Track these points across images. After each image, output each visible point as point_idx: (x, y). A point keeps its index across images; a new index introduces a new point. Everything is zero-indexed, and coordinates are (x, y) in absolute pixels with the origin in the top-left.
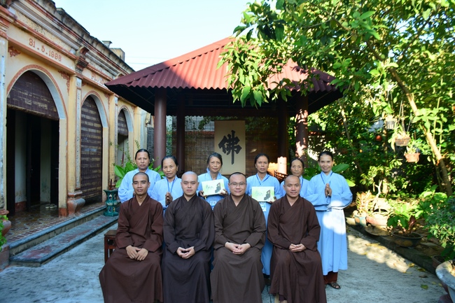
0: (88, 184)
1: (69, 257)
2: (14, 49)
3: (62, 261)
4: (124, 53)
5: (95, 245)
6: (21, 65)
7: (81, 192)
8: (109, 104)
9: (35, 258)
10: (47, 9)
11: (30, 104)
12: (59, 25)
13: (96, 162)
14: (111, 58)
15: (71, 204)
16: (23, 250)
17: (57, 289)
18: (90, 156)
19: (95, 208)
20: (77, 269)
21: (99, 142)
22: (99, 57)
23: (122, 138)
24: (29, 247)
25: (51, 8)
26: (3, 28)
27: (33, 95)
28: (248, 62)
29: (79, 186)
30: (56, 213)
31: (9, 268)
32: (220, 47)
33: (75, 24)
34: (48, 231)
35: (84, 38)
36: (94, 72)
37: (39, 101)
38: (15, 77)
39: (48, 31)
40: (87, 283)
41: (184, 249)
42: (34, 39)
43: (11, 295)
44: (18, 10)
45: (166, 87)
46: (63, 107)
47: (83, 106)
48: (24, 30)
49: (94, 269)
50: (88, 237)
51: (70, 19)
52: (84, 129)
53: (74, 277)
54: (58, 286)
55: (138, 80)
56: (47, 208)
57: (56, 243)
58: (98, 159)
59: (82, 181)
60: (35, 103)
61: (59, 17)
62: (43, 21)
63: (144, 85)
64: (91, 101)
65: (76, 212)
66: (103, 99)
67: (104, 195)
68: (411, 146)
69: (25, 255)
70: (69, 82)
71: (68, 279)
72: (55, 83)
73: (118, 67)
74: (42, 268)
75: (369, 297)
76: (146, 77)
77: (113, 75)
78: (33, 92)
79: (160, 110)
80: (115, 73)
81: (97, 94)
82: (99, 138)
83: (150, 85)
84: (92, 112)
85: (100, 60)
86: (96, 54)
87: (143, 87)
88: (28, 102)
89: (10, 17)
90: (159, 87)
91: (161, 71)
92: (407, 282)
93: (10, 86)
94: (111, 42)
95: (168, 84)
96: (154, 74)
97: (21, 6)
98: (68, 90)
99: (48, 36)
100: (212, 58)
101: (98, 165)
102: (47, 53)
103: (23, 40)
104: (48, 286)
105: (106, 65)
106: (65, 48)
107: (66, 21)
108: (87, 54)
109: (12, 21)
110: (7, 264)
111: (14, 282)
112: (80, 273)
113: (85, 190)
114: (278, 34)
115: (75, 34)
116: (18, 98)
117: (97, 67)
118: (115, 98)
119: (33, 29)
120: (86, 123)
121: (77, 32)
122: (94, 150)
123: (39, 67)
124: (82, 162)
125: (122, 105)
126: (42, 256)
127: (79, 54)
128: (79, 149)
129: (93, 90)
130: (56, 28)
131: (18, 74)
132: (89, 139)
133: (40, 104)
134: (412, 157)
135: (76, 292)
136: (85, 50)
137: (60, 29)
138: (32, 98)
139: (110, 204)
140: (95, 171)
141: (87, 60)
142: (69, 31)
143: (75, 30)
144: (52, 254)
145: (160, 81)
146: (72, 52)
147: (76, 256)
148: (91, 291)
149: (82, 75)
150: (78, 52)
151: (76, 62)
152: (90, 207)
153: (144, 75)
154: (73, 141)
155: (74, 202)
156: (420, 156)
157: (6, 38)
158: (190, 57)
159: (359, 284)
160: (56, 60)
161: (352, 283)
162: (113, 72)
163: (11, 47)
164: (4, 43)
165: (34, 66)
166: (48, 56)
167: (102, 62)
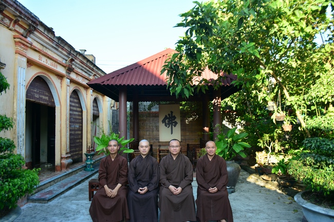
0: (74, 149)
1: (65, 197)
2: (30, 63)
3: (61, 200)
4: (95, 58)
5: (81, 190)
6: (34, 72)
7: (70, 155)
8: (87, 94)
9: (43, 197)
10: (49, 36)
12: (57, 45)
13: (78, 134)
14: (88, 64)
15: (64, 164)
16: (35, 193)
17: (61, 216)
18: (75, 130)
19: (79, 166)
20: (71, 204)
21: (80, 121)
22: (81, 64)
24: (38, 191)
25: (52, 35)
26: (24, 51)
27: (39, 91)
29: (68, 151)
30: (53, 169)
31: (28, 204)
32: (162, 56)
33: (66, 44)
34: (50, 181)
35: (72, 52)
36: (77, 74)
37: (43, 95)
38: (30, 80)
39: (49, 50)
40: (79, 212)
41: (141, 189)
42: (41, 56)
43: (32, 220)
44: (32, 39)
45: (127, 85)
46: (58, 98)
47: (71, 97)
48: (35, 50)
49: (83, 204)
50: (76, 185)
51: (63, 41)
52: (71, 112)
53: (70, 209)
54: (61, 214)
55: (109, 80)
56: (46, 166)
57: (56, 188)
58: (80, 132)
59: (71, 147)
60: (41, 96)
61: (56, 40)
62: (47, 44)
63: (112, 83)
64: (75, 93)
65: (66, 168)
67: (84, 157)
68: (287, 121)
69: (36, 196)
70: (61, 81)
71: (67, 210)
72: (53, 83)
73: (93, 70)
74: (48, 204)
75: (259, 217)
76: (113, 78)
77: (89, 75)
78: (39, 89)
79: (123, 99)
80: (91, 74)
81: (79, 89)
82: (80, 118)
83: (116, 83)
84: (76, 100)
85: (81, 66)
86: (79, 62)
87: (112, 85)
88: (37, 96)
89: (29, 44)
90: (122, 85)
91: (123, 73)
92: (285, 208)
93: (27, 86)
94: (85, 51)
95: (128, 83)
96: (118, 76)
97: (35, 36)
98: (61, 87)
99: (50, 53)
100: (157, 64)
101: (80, 137)
102: (48, 64)
103: (35, 57)
104: (55, 214)
105: (85, 69)
106: (60, 59)
107: (61, 43)
108: (73, 62)
109: (30, 46)
110: (26, 202)
111: (33, 212)
112: (74, 207)
113: (72, 154)
115: (66, 50)
116: (30, 93)
117: (79, 71)
118: (90, 91)
119: (41, 49)
120: (72, 108)
122: (77, 126)
123: (44, 73)
124: (71, 135)
125: (95, 95)
126: (48, 196)
128: (68, 126)
129: (77, 86)
130: (55, 48)
131: (32, 78)
132: (74, 119)
133: (44, 97)
134: (287, 127)
135: (73, 218)
136: (72, 60)
137: (57, 48)
138: (39, 94)
139: (89, 163)
140: (78, 141)
141: (73, 67)
142: (63, 48)
143: (66, 47)
144: (54, 195)
145: (123, 81)
146: (64, 62)
147: (70, 196)
148: (82, 217)
149: (70, 77)
150: (67, 61)
151: (67, 69)
152: (75, 165)
153: (112, 76)
154: (65, 121)
155: (65, 162)
156: (292, 127)
157: (26, 57)
158: (142, 64)
159: (254, 210)
160: (55, 68)
161: (250, 210)
162: (89, 73)
163: (28, 62)
164: (25, 60)
165: (41, 73)
166: (49, 66)
167: (83, 67)
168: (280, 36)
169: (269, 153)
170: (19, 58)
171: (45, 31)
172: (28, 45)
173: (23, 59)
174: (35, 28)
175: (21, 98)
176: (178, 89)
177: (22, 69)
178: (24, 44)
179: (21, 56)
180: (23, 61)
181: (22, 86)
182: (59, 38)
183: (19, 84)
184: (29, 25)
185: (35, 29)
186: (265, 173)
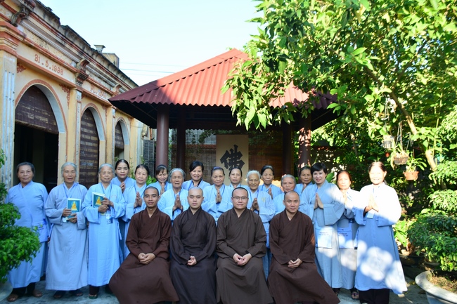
2: (22, 65)
4: (118, 59)
6: (28, 79)
8: (106, 116)
10: (52, 25)
11: (33, 118)
12: (62, 39)
13: (92, 177)
14: (110, 69)
18: (86, 170)
21: (96, 156)
22: (99, 69)
23: (119, 151)
25: (55, 24)
26: (14, 46)
27: (35, 109)
28: (252, 88)
33: (77, 37)
35: (85, 50)
36: (93, 84)
37: (41, 115)
38: (21, 92)
39: (51, 45)
42: (39, 55)
44: (25, 28)
45: (169, 104)
46: (63, 121)
47: (82, 119)
48: (30, 46)
51: (72, 32)
52: (83, 143)
55: (142, 95)
58: (94, 174)
60: (37, 117)
61: (62, 31)
62: (47, 36)
63: (148, 101)
64: (89, 113)
66: (100, 110)
68: (410, 164)
70: (69, 95)
72: (57, 96)
73: (116, 78)
76: (150, 92)
77: (111, 86)
78: (35, 106)
79: (162, 125)
80: (113, 84)
81: (95, 107)
82: (96, 151)
83: (154, 101)
84: (89, 125)
85: (99, 72)
86: (95, 66)
87: (147, 103)
88: (31, 116)
89: (21, 36)
90: (163, 103)
91: (164, 86)
93: (16, 101)
94: (104, 47)
95: (172, 101)
96: (157, 89)
97: (29, 23)
98: (68, 103)
99: (51, 51)
100: (215, 73)
101: (94, 180)
102: (50, 67)
103: (29, 56)
105: (105, 76)
106: (67, 61)
107: (69, 35)
108: (87, 66)
109: (22, 39)
115: (76, 47)
116: (21, 112)
117: (96, 79)
118: (112, 111)
119: (39, 44)
120: (83, 136)
121: (78, 45)
122: (91, 164)
123: (42, 82)
124: (81, 177)
125: (119, 117)
127: (79, 67)
129: (92, 102)
130: (59, 43)
131: (24, 89)
132: (86, 152)
133: (41, 119)
134: (411, 175)
136: (86, 63)
137: (63, 43)
138: (34, 113)
141: (87, 73)
142: (71, 44)
143: (77, 43)
145: (163, 98)
146: (73, 65)
149: (81, 88)
150: (78, 64)
151: (77, 75)
153: (148, 90)
154: (73, 155)
156: (419, 174)
157: (15, 56)
158: (193, 72)
160: (59, 75)
162: (111, 83)
163: (18, 64)
164: (14, 60)
165: (37, 81)
166: (51, 70)
167: (101, 73)
168: (404, 39)
170: (5, 57)
171: (44, 16)
172: (19, 37)
173: (11, 59)
174: (30, 11)
175: (8, 119)
177: (10, 75)
178: (12, 37)
179: (7, 54)
180: (11, 62)
181: (9, 102)
182: (67, 29)
183: (5, 98)
184: (21, 7)
185: (30, 13)
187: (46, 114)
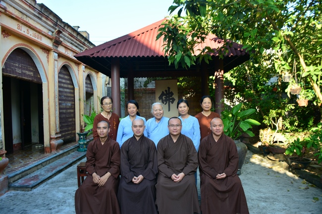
0: (66, 129)
1: (52, 183)
2: (7, 32)
3: (47, 186)
4: (88, 34)
5: (71, 173)
6: (11, 44)
7: (60, 135)
8: (78, 71)
9: (27, 184)
11: (20, 72)
12: (39, 14)
13: (71, 113)
14: (79, 37)
15: (53, 144)
16: (18, 179)
17: (42, 208)
18: (66, 109)
19: (71, 146)
20: (58, 192)
21: (73, 99)
22: (70, 37)
23: (89, 95)
24: (23, 177)
25: (32, 2)
27: (22, 66)
29: (58, 130)
30: (43, 151)
31: (9, 192)
32: (158, 26)
33: (51, 13)
34: (36, 164)
35: (58, 23)
36: (66, 48)
37: (27, 70)
38: (8, 53)
39: (31, 18)
40: (65, 202)
42: (21, 25)
44: (7, 4)
45: (119, 57)
46: (44, 74)
47: (60, 73)
48: (12, 18)
49: (70, 192)
50: (66, 168)
51: (47, 9)
52: (61, 89)
53: (56, 198)
54: (44, 205)
55: (99, 52)
56: (37, 147)
57: (43, 172)
58: (72, 111)
59: (61, 128)
60: (24, 71)
61: (39, 8)
62: (27, 11)
63: (103, 55)
64: (65, 69)
65: (57, 149)
66: (74, 67)
67: (77, 136)
68: (302, 94)
69: (20, 182)
70: (48, 55)
71: (51, 200)
72: (38, 56)
73: (84, 44)
74: (32, 192)
75: (275, 208)
76: (104, 49)
77: (81, 50)
78: (22, 63)
79: (115, 74)
81: (70, 64)
82: (72, 95)
83: (107, 55)
84: (66, 77)
85: (71, 39)
86: (67, 35)
87: (102, 57)
88: (19, 71)
90: (114, 57)
91: (115, 45)
92: (302, 195)
95: (121, 55)
96: (110, 47)
98: (48, 61)
99: (31, 22)
100: (152, 34)
101: (72, 115)
102: (31, 34)
103: (12, 25)
104: (36, 206)
105: (75, 42)
106: (45, 30)
107: (44, 12)
108: (61, 35)
109: (3, 11)
110: (7, 190)
111: (12, 203)
112: (60, 195)
113: (64, 134)
114: (202, 11)
116: (11, 68)
117: (69, 44)
118: (82, 67)
119: (20, 17)
120: (62, 85)
121: (52, 19)
122: (69, 104)
123: (26, 45)
124: (60, 113)
125: (88, 72)
126: (32, 183)
127: (55, 35)
128: (57, 104)
129: (67, 61)
130: (37, 16)
131: (10, 50)
132: (65, 96)
133: (27, 72)
134: (303, 102)
135: (56, 210)
136: (59, 32)
137: (40, 16)
138: (21, 68)
139: (82, 143)
140: (71, 120)
141: (61, 39)
142: (47, 18)
143: (51, 17)
144: (39, 181)
145: (114, 53)
146: (50, 33)
147: (58, 182)
148: (68, 209)
149: (57, 51)
150: (54, 33)
151: (53, 41)
152: (68, 145)
153: (103, 48)
154: (53, 98)
155: (55, 142)
156: (308, 101)
158: (136, 35)
159: (266, 198)
160: (39, 40)
161: (261, 197)
162: (80, 47)
163: (3, 31)
165: (21, 44)
167: (72, 40)
169: (276, 131)
176: (178, 57)
182: (42, 6)
186: (272, 153)
187: (31, 69)
